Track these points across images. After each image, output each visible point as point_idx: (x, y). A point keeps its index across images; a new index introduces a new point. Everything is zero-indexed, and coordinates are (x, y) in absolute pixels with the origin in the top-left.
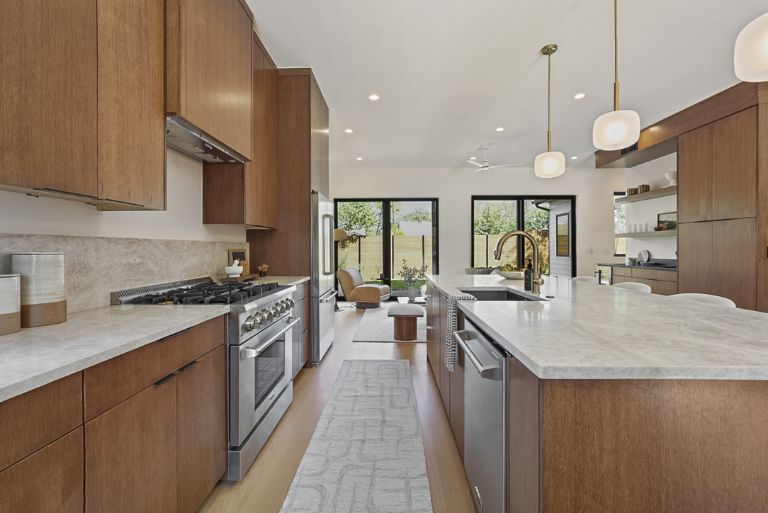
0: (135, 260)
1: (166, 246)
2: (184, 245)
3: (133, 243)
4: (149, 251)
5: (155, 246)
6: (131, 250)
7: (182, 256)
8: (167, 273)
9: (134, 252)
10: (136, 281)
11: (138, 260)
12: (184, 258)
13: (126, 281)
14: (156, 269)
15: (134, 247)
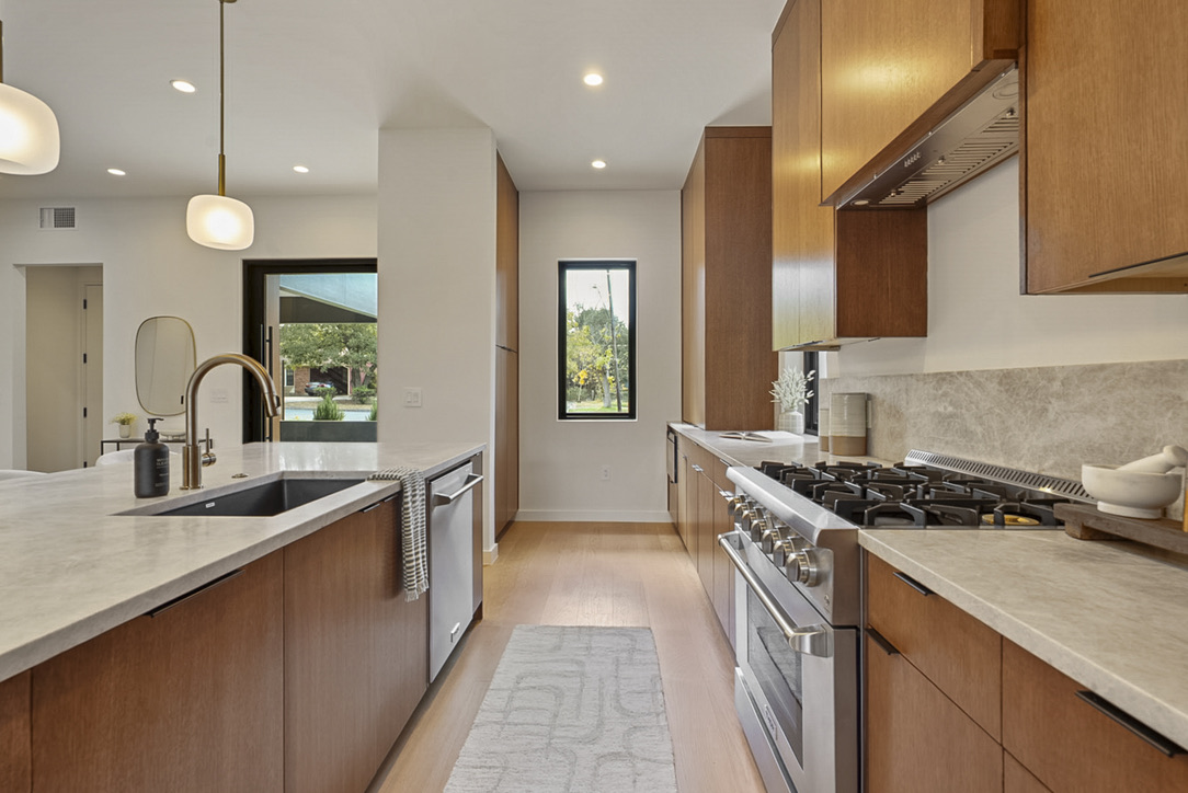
0: (945, 408)
1: (1000, 383)
2: (1051, 380)
3: (944, 379)
4: (967, 394)
5: (978, 385)
6: (940, 392)
7: (1045, 410)
8: (1003, 444)
9: (945, 395)
10: (947, 443)
11: (950, 409)
12: (1051, 416)
13: (934, 439)
14: (979, 429)
15: (945, 387)
